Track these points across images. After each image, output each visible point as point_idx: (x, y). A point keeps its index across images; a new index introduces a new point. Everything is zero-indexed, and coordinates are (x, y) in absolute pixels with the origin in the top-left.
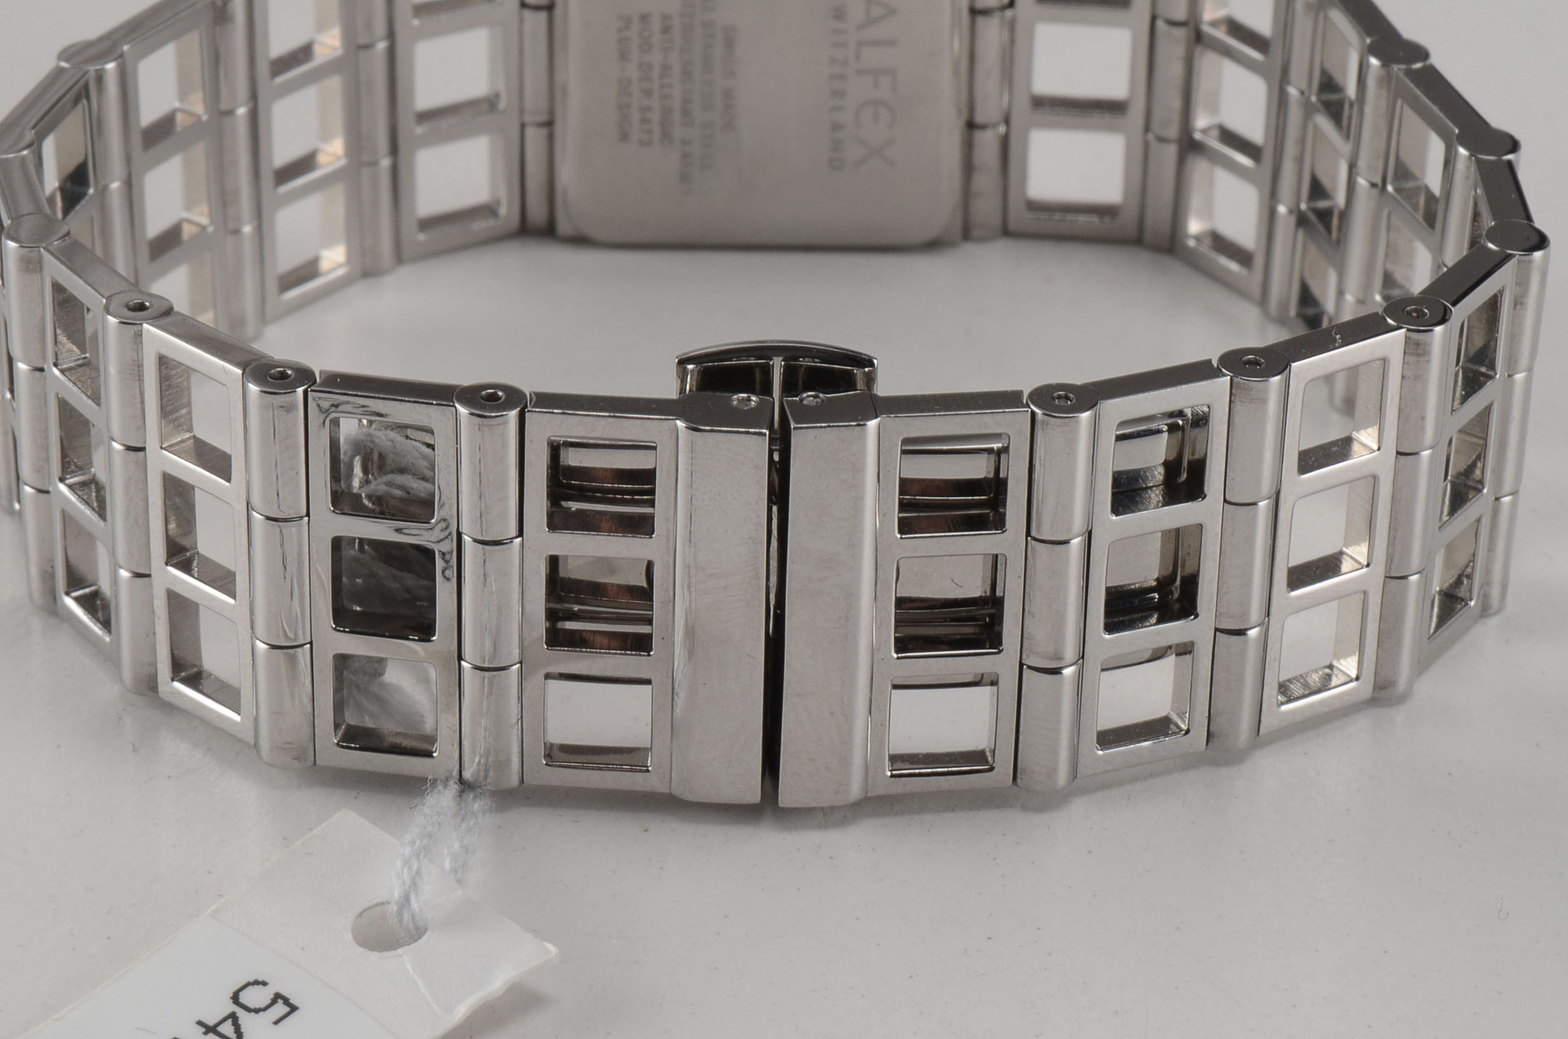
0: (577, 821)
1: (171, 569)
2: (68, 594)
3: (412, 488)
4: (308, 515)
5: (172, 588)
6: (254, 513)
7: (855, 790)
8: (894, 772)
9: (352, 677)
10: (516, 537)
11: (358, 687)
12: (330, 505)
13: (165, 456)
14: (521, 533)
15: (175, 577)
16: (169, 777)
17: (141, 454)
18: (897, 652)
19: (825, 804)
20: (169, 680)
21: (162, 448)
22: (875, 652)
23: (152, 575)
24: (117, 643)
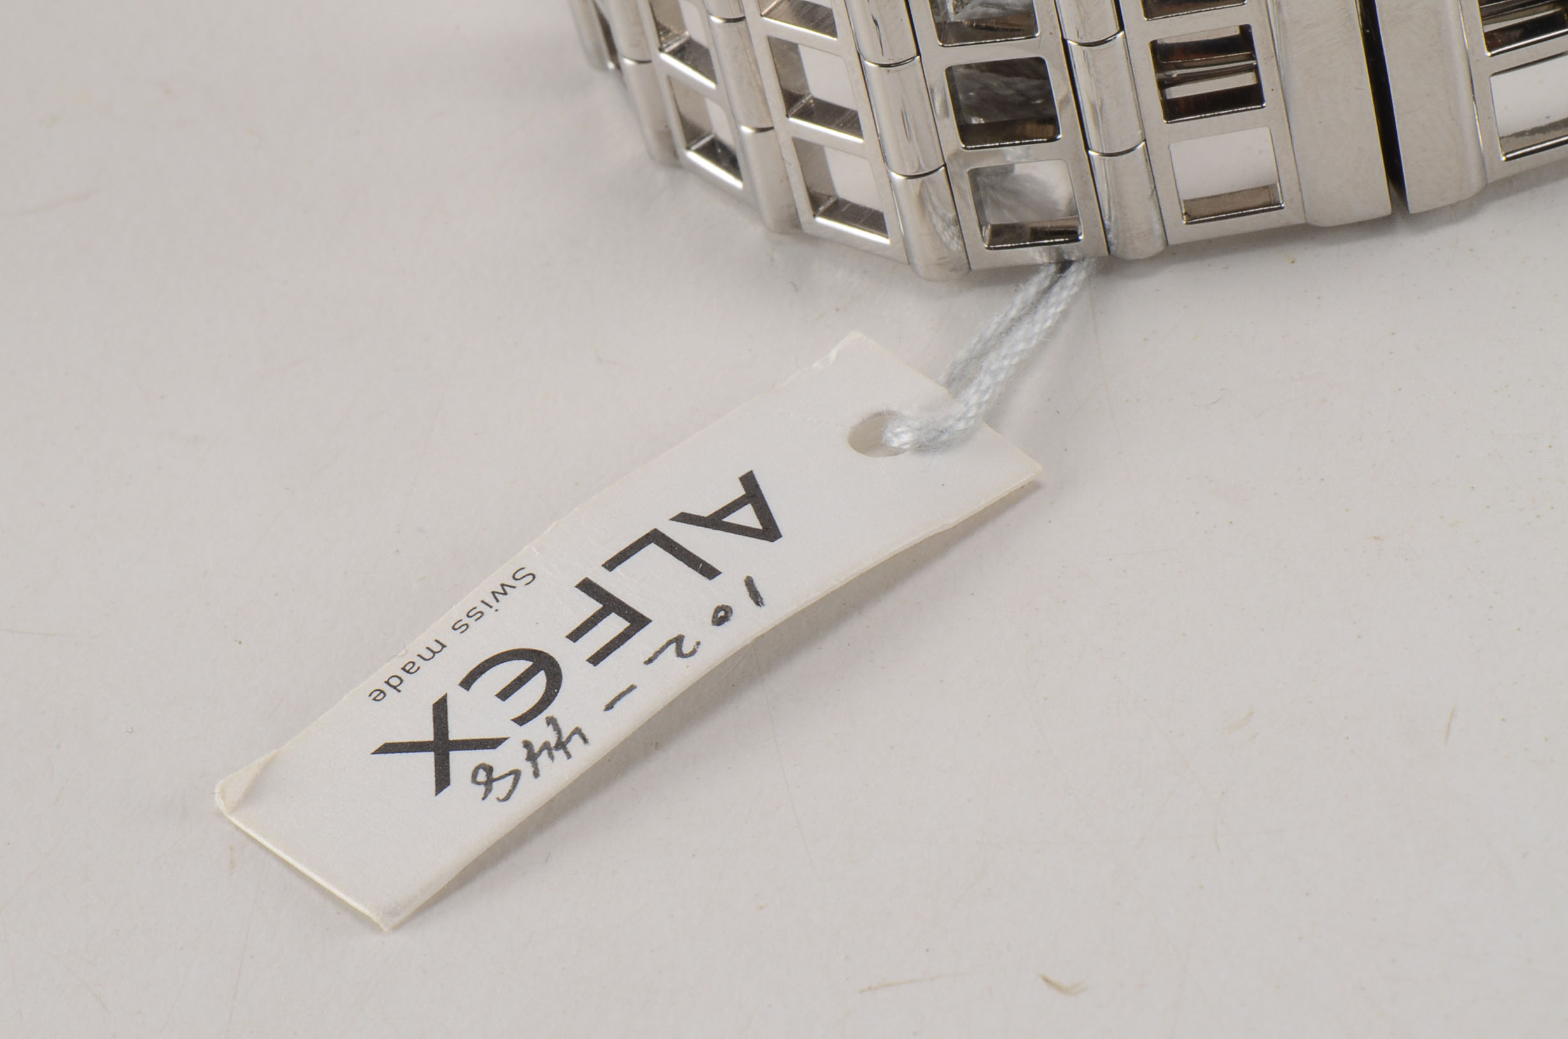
0: (1227, 268)
1: (793, 120)
2: (688, 148)
3: (1007, 4)
4: (919, 53)
5: (797, 136)
6: (867, 63)
7: (1475, 182)
8: (1509, 156)
9: (986, 180)
10: (1118, 32)
11: (992, 187)
12: (938, 42)
13: (767, 22)
14: (1122, 27)
15: (798, 126)
16: (837, 310)
17: (741, 24)
18: (1490, 50)
19: (1453, 201)
20: (812, 216)
21: (762, 16)
22: (1471, 56)
23: (775, 128)
24: (750, 186)
